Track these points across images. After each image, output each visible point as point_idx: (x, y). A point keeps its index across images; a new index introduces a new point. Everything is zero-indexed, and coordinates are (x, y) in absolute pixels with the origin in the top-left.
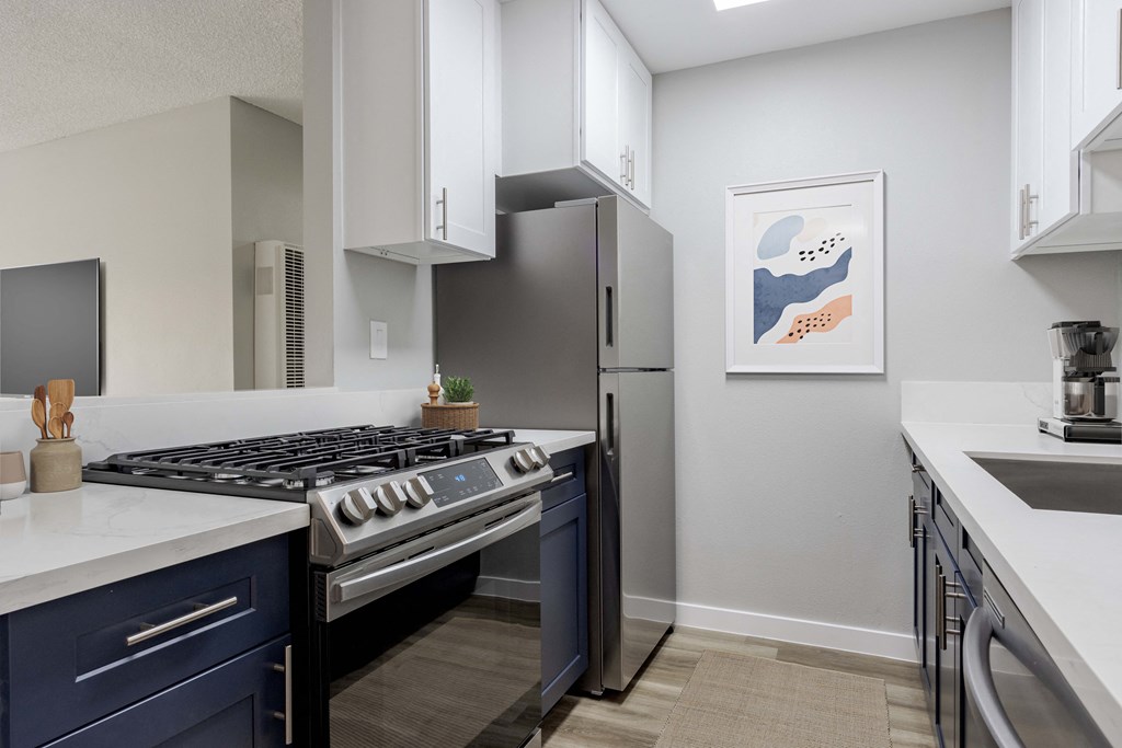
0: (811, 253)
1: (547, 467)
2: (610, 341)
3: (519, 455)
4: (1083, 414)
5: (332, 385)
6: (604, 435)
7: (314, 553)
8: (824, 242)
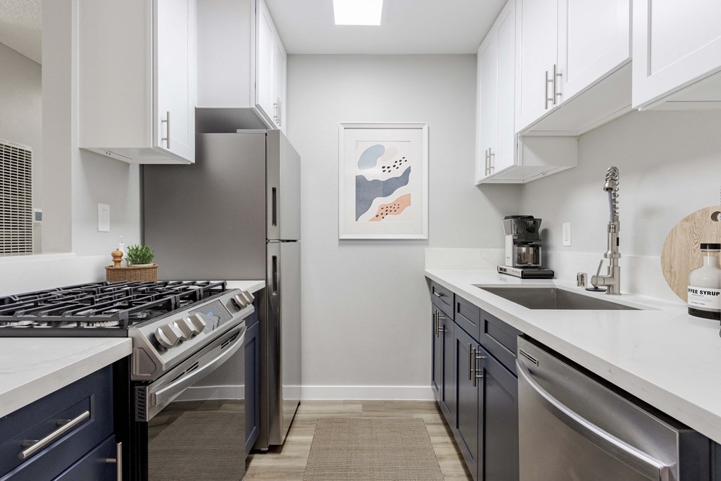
0: (388, 168)
1: (251, 305)
2: (274, 222)
3: (237, 297)
4: (527, 263)
5: (70, 251)
6: (270, 282)
7: (136, 373)
8: (396, 162)
